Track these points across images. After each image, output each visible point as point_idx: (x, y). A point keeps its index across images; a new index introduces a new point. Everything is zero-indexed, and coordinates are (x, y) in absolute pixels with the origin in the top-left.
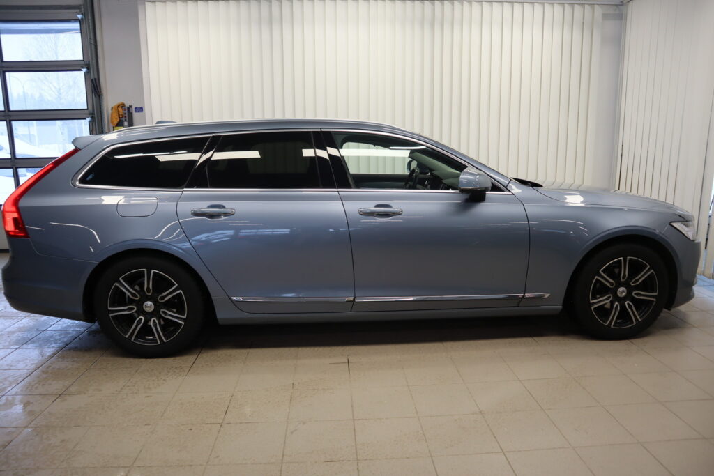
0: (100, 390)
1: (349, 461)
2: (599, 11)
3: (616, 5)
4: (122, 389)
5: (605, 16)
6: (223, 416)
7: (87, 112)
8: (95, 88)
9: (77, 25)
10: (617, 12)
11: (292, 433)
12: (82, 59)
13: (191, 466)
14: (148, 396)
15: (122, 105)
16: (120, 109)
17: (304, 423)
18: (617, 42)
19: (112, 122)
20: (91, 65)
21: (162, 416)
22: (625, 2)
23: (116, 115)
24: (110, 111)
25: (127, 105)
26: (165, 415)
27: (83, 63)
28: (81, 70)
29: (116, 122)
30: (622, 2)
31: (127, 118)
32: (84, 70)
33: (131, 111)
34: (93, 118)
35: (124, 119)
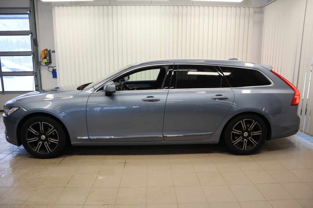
0: (20, 172)
1: (112, 205)
2: (252, 10)
3: (260, 7)
4: (29, 172)
5: (255, 12)
6: (66, 184)
7: (32, 52)
8: (35, 42)
9: (27, 16)
10: (261, 10)
11: (92, 192)
12: (29, 30)
13: (47, 205)
14: (38, 175)
15: (47, 50)
16: (45, 52)
17: (98, 188)
18: (260, 23)
19: (42, 57)
20: (33, 33)
21: (42, 183)
22: (263, 6)
23: (43, 54)
24: (41, 52)
25: (49, 50)
26: (43, 183)
27: (30, 32)
28: (29, 35)
29: (44, 57)
30: (262, 6)
31: (48, 55)
32: (30, 35)
33: (50, 52)
34: (34, 55)
35: (47, 56)
